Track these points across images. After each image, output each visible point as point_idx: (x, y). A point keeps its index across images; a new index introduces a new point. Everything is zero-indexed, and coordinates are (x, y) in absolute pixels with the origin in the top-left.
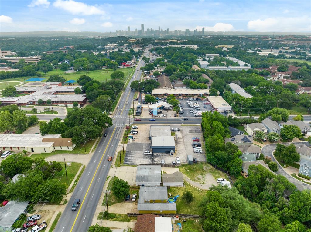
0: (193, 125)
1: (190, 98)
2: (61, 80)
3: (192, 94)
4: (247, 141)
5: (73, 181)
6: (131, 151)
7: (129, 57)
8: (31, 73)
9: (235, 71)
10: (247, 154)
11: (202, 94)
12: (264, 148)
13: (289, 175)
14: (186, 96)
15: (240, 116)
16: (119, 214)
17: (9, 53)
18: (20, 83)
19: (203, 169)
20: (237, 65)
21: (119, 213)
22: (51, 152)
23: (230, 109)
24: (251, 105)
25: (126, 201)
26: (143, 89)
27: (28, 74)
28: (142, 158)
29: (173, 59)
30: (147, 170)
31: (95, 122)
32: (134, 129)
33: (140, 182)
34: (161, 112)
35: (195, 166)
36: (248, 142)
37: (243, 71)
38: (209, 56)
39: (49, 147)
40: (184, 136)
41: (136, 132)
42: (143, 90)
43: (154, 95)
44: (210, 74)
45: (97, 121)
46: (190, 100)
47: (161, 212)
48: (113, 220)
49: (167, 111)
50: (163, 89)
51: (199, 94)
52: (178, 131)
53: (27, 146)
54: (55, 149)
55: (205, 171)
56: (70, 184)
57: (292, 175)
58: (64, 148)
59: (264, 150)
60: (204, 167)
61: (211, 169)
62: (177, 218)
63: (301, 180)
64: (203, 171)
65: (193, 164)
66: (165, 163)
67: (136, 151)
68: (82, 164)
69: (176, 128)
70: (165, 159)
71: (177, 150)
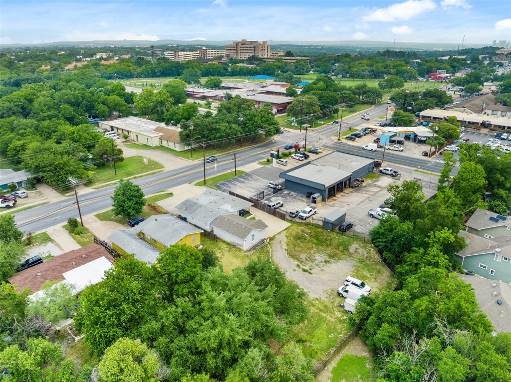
5: (119, 180)
6: (254, 176)
10: (498, 260)
16: (92, 234)
17: (280, 54)
19: (348, 250)
22: (154, 145)
25: (129, 225)
32: (310, 152)
33: (181, 209)
34: (400, 143)
39: (152, 138)
41: (301, 156)
43: (424, 117)
45: (242, 119)
48: (73, 237)
49: (416, 144)
52: (392, 175)
53: (133, 131)
54: (161, 144)
58: (171, 146)
64: (346, 252)
65: (332, 230)
66: (281, 208)
67: (261, 179)
68: (163, 167)
69: (390, 169)
70: (293, 204)
71: (335, 200)
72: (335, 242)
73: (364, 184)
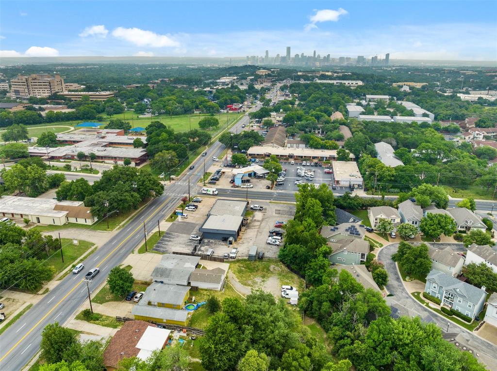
0: (289, 202)
1: (304, 163)
2: (124, 126)
3: (310, 157)
4: (354, 234)
5: (71, 266)
6: (173, 233)
7: (240, 97)
8: (88, 116)
9: (399, 124)
10: (346, 253)
11: (326, 158)
12: (386, 248)
13: (408, 294)
14: (300, 158)
15: (373, 194)
16: (107, 317)
17: (75, 86)
18: (70, 129)
19: (269, 270)
20: (411, 114)
21: (107, 315)
22: (62, 224)
23: (361, 183)
24: (393, 178)
25: (127, 300)
26: (237, 144)
27: (85, 116)
28: (184, 244)
29: (309, 101)
30: (175, 261)
31: (134, 188)
32: (194, 202)
33: (157, 276)
34: (248, 181)
35: (257, 264)
36: (356, 234)
37: (414, 125)
38: (372, 98)
39: (59, 218)
40: (266, 218)
41: (194, 207)
42: (237, 147)
43: (250, 155)
44: (354, 127)
45: (136, 186)
46: (305, 166)
47: (165, 321)
48: (95, 323)
49: (258, 180)
50: (268, 146)
51: (321, 157)
52: (260, 210)
53: (32, 214)
54: (69, 222)
55: (272, 273)
56: (65, 269)
57: (413, 294)
58: (81, 221)
59: (384, 251)
60: (272, 267)
61: (283, 271)
62: (184, 332)
63: (425, 304)
64: (269, 272)
65: (255, 260)
66: (214, 254)
67: (180, 234)
68: (94, 244)
69: (257, 206)
70: (218, 249)
71: (241, 238)
72: (260, 267)
73: (248, 221)
